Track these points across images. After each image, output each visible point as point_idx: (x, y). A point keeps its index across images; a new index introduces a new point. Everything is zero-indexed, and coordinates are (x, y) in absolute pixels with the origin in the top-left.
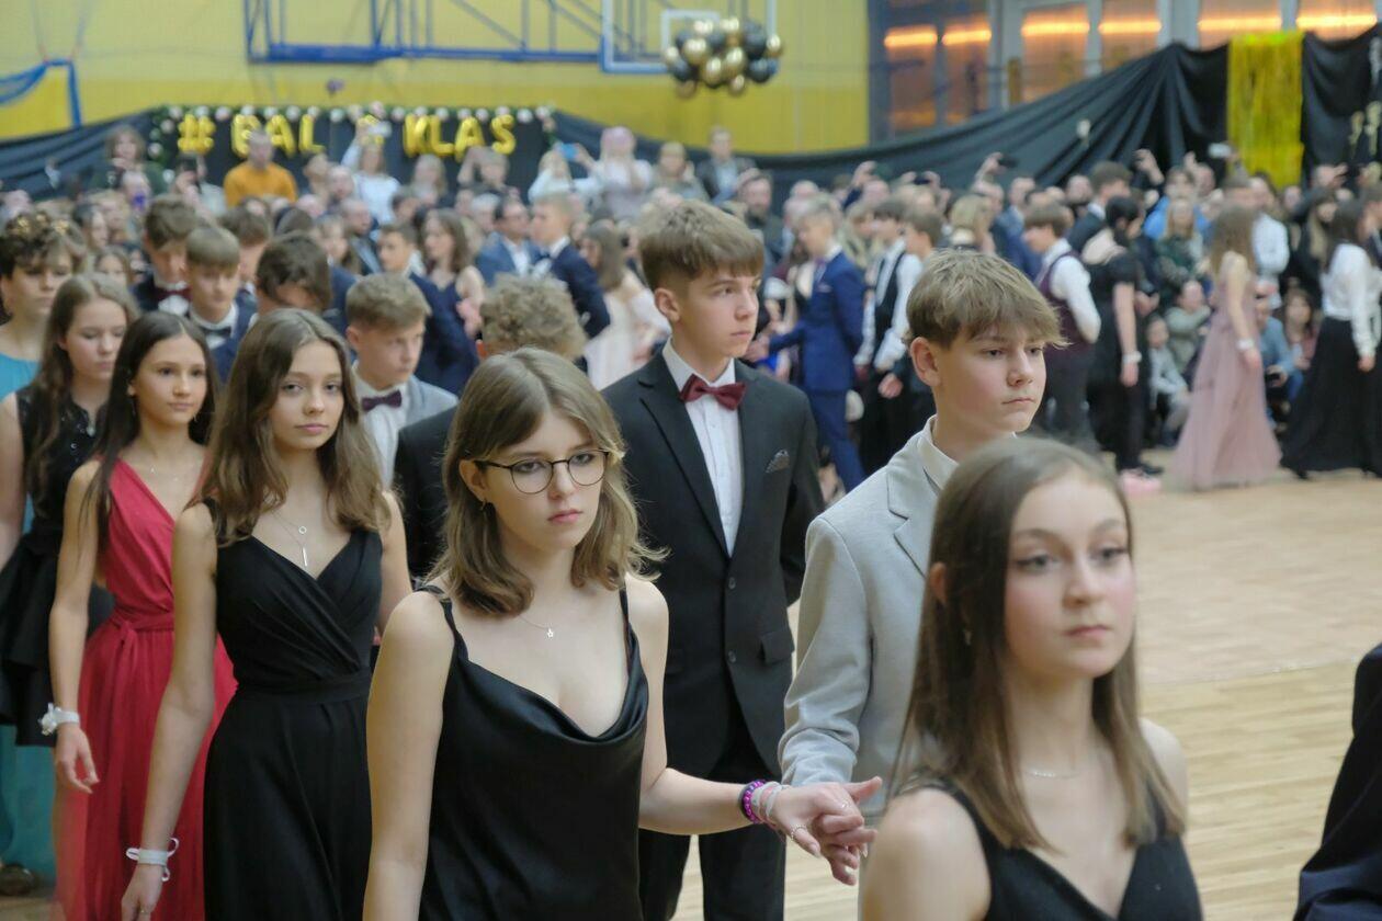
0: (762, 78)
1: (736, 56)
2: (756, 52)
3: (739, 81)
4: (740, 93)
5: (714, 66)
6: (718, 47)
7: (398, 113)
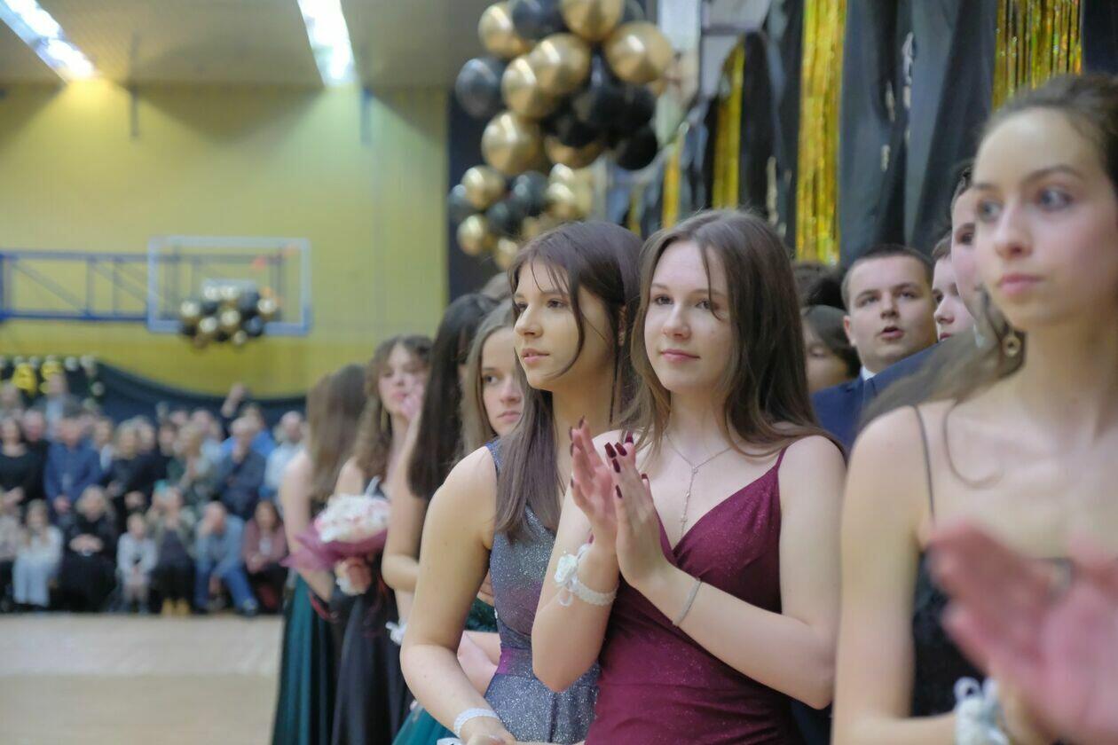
0: (258, 334)
1: (230, 318)
2: (249, 313)
3: (238, 337)
4: (241, 347)
5: (207, 325)
6: (211, 310)
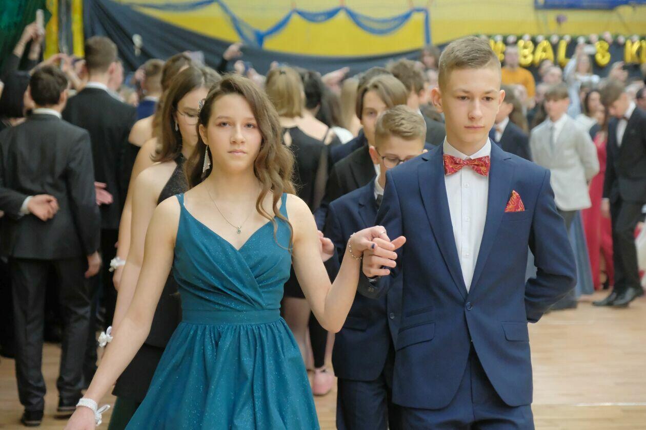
7: (621, 40)
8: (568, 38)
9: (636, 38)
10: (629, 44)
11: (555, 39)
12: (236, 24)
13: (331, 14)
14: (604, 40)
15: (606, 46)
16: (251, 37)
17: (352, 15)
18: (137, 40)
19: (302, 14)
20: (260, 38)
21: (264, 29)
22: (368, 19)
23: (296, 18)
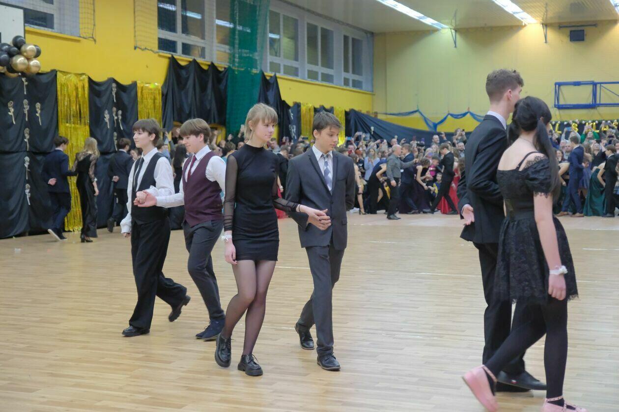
7: (584, 122)
8: (559, 122)
9: (590, 122)
10: (587, 124)
11: (553, 123)
12: (426, 120)
13: (464, 115)
14: (576, 123)
15: (576, 125)
16: (431, 125)
17: (472, 114)
18: (372, 128)
19: (452, 115)
20: (435, 125)
21: (437, 122)
22: (479, 116)
23: (449, 116)
